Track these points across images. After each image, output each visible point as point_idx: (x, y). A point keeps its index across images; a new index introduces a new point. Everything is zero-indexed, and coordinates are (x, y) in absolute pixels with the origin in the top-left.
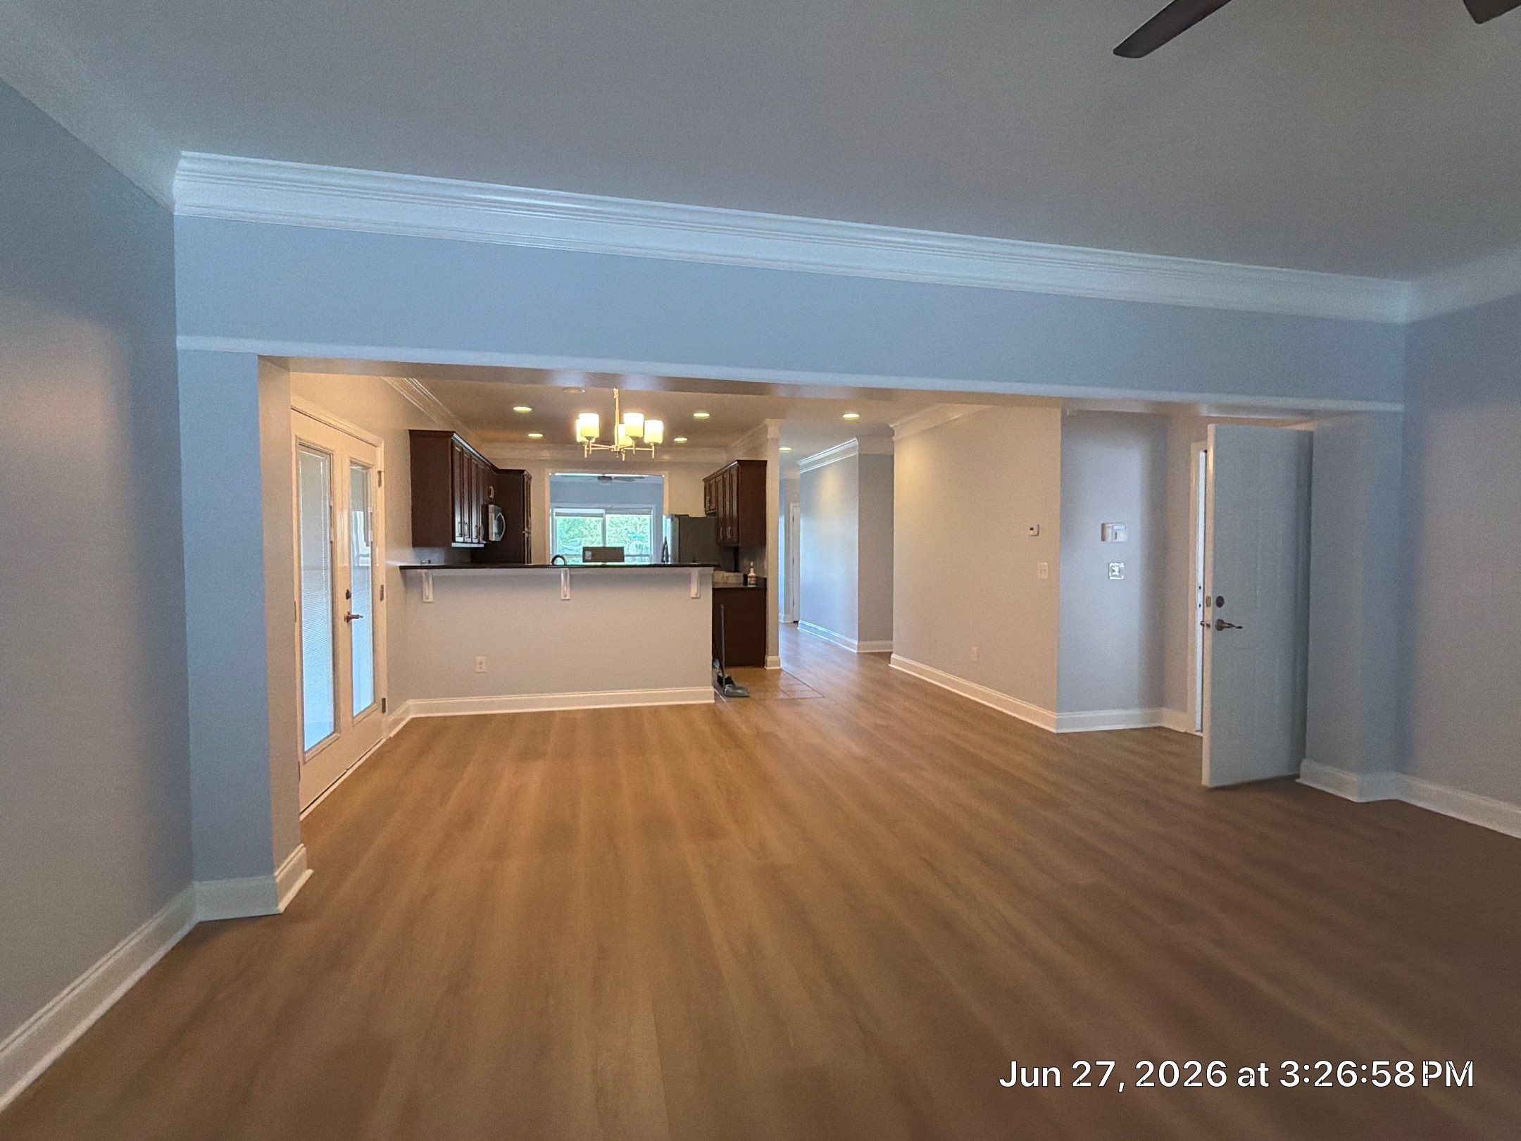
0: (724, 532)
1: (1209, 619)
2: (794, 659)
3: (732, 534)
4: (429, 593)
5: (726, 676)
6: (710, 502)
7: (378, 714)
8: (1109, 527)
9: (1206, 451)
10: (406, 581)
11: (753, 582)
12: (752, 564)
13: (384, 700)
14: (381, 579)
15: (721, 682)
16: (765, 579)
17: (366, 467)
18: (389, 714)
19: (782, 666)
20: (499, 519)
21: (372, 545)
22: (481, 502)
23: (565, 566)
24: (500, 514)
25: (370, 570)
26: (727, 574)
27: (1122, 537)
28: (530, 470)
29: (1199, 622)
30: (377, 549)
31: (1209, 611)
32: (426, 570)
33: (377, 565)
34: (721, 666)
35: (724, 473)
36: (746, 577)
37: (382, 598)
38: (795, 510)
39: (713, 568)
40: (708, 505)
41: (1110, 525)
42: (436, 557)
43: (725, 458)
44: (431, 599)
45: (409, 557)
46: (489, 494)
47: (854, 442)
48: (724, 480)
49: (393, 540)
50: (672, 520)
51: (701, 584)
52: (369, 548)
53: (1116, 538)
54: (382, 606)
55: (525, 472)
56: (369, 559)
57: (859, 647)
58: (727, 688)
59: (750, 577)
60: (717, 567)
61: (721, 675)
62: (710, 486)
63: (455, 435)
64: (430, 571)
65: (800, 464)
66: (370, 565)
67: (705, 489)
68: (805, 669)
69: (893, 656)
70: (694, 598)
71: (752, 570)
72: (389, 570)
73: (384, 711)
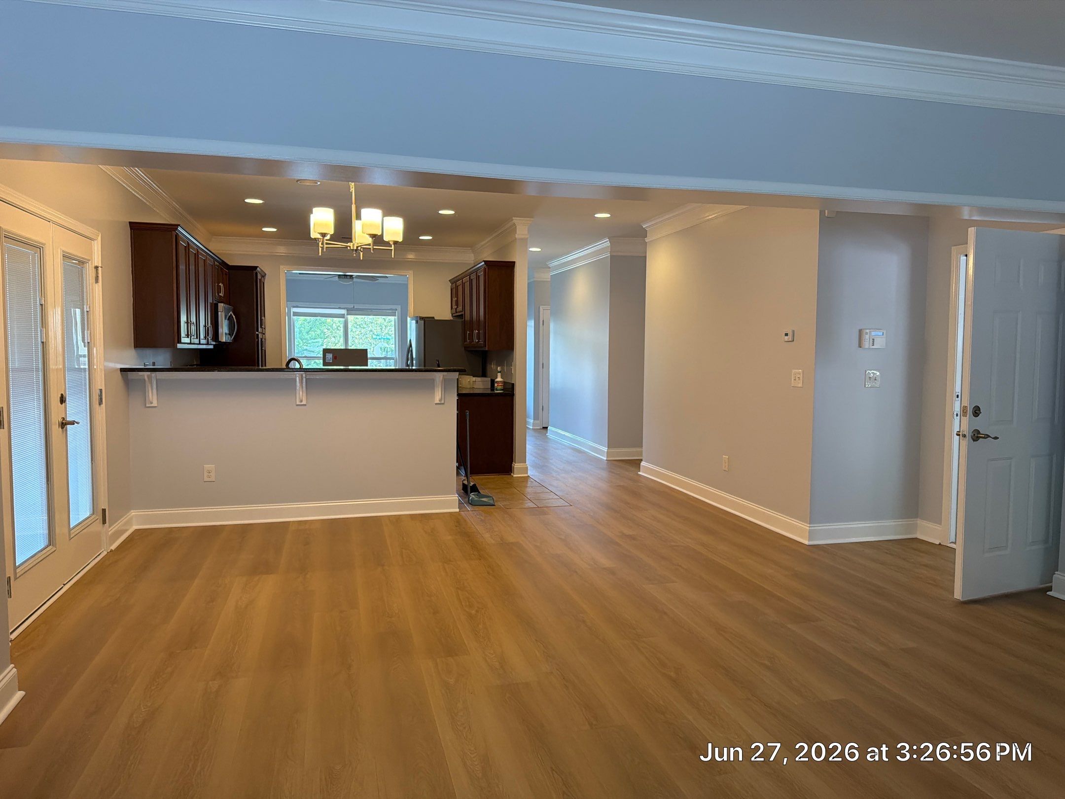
0: (471, 335)
1: (965, 429)
2: (542, 467)
3: (479, 338)
4: (153, 397)
5: (472, 484)
6: (457, 304)
7: (98, 526)
8: (867, 333)
9: (966, 256)
10: (127, 383)
11: (499, 388)
12: (499, 369)
13: (104, 511)
14: (100, 383)
15: (466, 490)
16: (513, 385)
17: (82, 262)
18: (110, 527)
19: (530, 473)
20: (230, 319)
21: (89, 345)
22: (210, 300)
23: (301, 369)
24: (231, 312)
25: (87, 373)
26: (474, 379)
27: (880, 343)
28: (264, 266)
29: (955, 433)
30: (95, 349)
31: (965, 420)
32: (149, 373)
33: (95, 367)
34: (466, 475)
35: (471, 275)
36: (493, 382)
37: (100, 403)
38: (545, 313)
39: (458, 373)
40: (455, 307)
41: (868, 331)
42: (162, 358)
43: (473, 259)
44: (155, 404)
45: (130, 358)
46: (219, 292)
47: (605, 243)
48: (471, 281)
49: (112, 341)
50: (417, 322)
51: (445, 389)
52: (86, 348)
53: (873, 345)
54: (101, 413)
55: (258, 269)
56: (86, 359)
57: (608, 454)
58: (472, 496)
59: (496, 382)
60: (462, 372)
61: (466, 482)
62: (457, 287)
63: (179, 228)
64: (154, 374)
65: (550, 266)
66: (87, 367)
67: (451, 289)
68: (553, 477)
69: (643, 464)
70: (438, 404)
71: (499, 374)
72: (108, 373)
73: (104, 522)
